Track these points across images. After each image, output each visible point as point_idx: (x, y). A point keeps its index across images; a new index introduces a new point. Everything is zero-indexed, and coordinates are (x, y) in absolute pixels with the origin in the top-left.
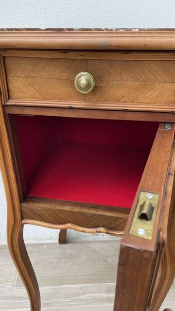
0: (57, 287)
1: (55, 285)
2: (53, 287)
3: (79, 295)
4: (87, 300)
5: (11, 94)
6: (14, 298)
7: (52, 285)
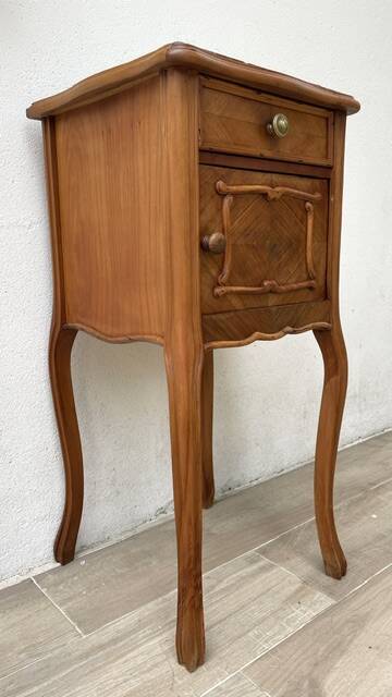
4: (232, 585)
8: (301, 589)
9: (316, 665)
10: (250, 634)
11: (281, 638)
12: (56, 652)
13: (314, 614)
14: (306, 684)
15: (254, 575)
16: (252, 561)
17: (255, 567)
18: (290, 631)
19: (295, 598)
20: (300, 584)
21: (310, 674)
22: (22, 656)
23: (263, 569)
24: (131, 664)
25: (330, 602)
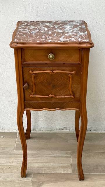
0: (38, 151)
1: (37, 150)
2: (36, 151)
3: (50, 154)
4: (55, 156)
5: (25, 60)
6: (15, 154)
7: (36, 150)
8: (68, 166)
9: (48, 181)
10: (44, 168)
11: (49, 172)
12: (7, 151)
13: (63, 173)
14: (41, 182)
15: (62, 157)
16: (67, 154)
17: (65, 155)
18: (53, 172)
19: (63, 167)
20: (69, 165)
21: (44, 181)
22: (1, 148)
23: (67, 157)
24: (16, 160)
25: (70, 172)
